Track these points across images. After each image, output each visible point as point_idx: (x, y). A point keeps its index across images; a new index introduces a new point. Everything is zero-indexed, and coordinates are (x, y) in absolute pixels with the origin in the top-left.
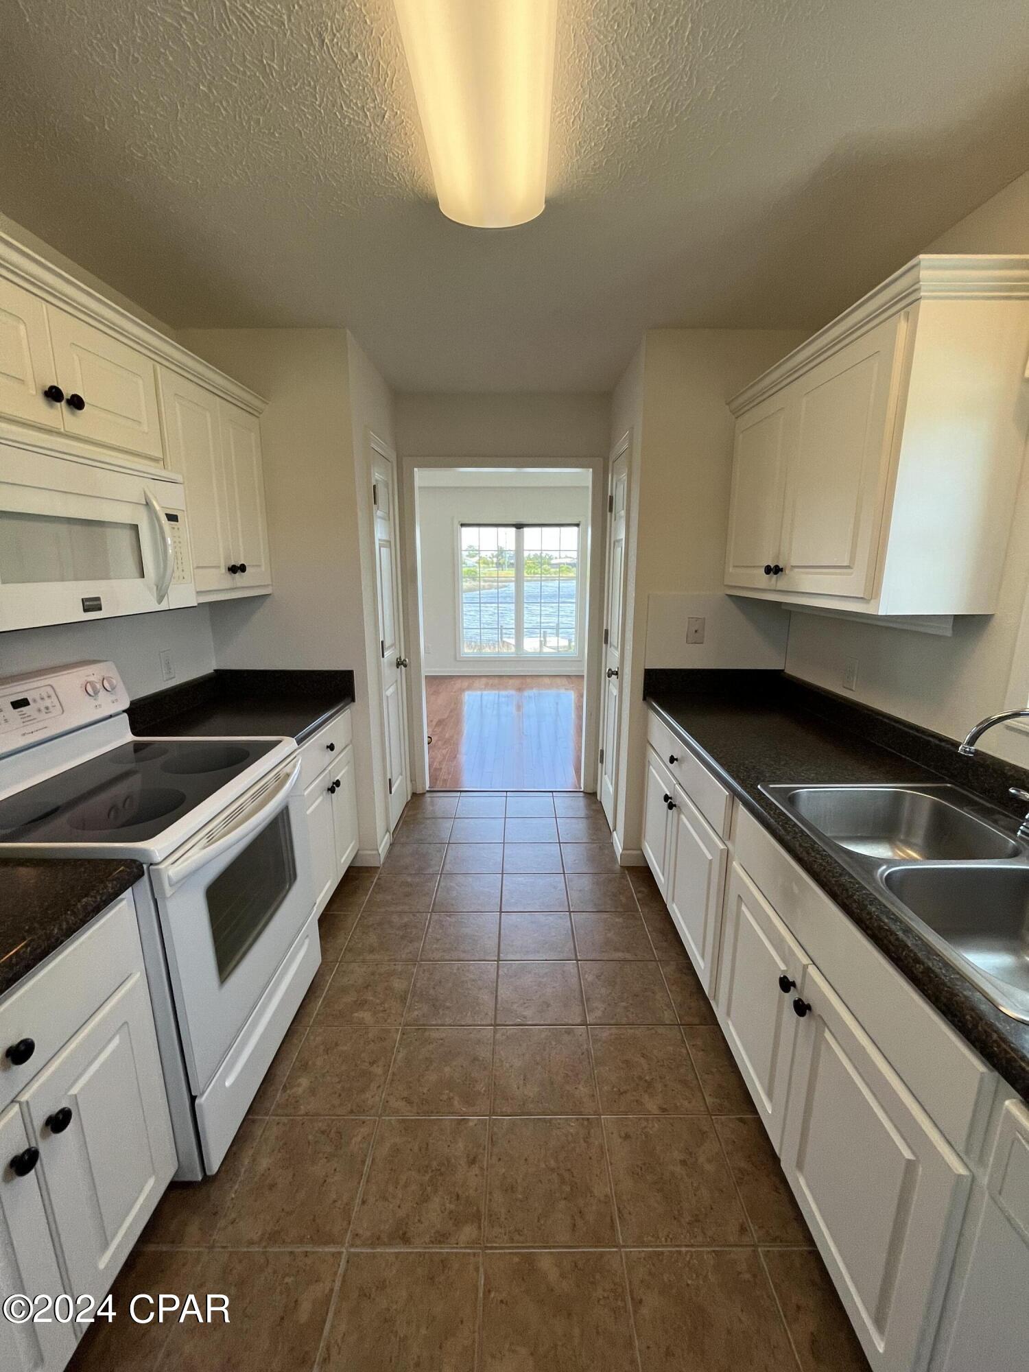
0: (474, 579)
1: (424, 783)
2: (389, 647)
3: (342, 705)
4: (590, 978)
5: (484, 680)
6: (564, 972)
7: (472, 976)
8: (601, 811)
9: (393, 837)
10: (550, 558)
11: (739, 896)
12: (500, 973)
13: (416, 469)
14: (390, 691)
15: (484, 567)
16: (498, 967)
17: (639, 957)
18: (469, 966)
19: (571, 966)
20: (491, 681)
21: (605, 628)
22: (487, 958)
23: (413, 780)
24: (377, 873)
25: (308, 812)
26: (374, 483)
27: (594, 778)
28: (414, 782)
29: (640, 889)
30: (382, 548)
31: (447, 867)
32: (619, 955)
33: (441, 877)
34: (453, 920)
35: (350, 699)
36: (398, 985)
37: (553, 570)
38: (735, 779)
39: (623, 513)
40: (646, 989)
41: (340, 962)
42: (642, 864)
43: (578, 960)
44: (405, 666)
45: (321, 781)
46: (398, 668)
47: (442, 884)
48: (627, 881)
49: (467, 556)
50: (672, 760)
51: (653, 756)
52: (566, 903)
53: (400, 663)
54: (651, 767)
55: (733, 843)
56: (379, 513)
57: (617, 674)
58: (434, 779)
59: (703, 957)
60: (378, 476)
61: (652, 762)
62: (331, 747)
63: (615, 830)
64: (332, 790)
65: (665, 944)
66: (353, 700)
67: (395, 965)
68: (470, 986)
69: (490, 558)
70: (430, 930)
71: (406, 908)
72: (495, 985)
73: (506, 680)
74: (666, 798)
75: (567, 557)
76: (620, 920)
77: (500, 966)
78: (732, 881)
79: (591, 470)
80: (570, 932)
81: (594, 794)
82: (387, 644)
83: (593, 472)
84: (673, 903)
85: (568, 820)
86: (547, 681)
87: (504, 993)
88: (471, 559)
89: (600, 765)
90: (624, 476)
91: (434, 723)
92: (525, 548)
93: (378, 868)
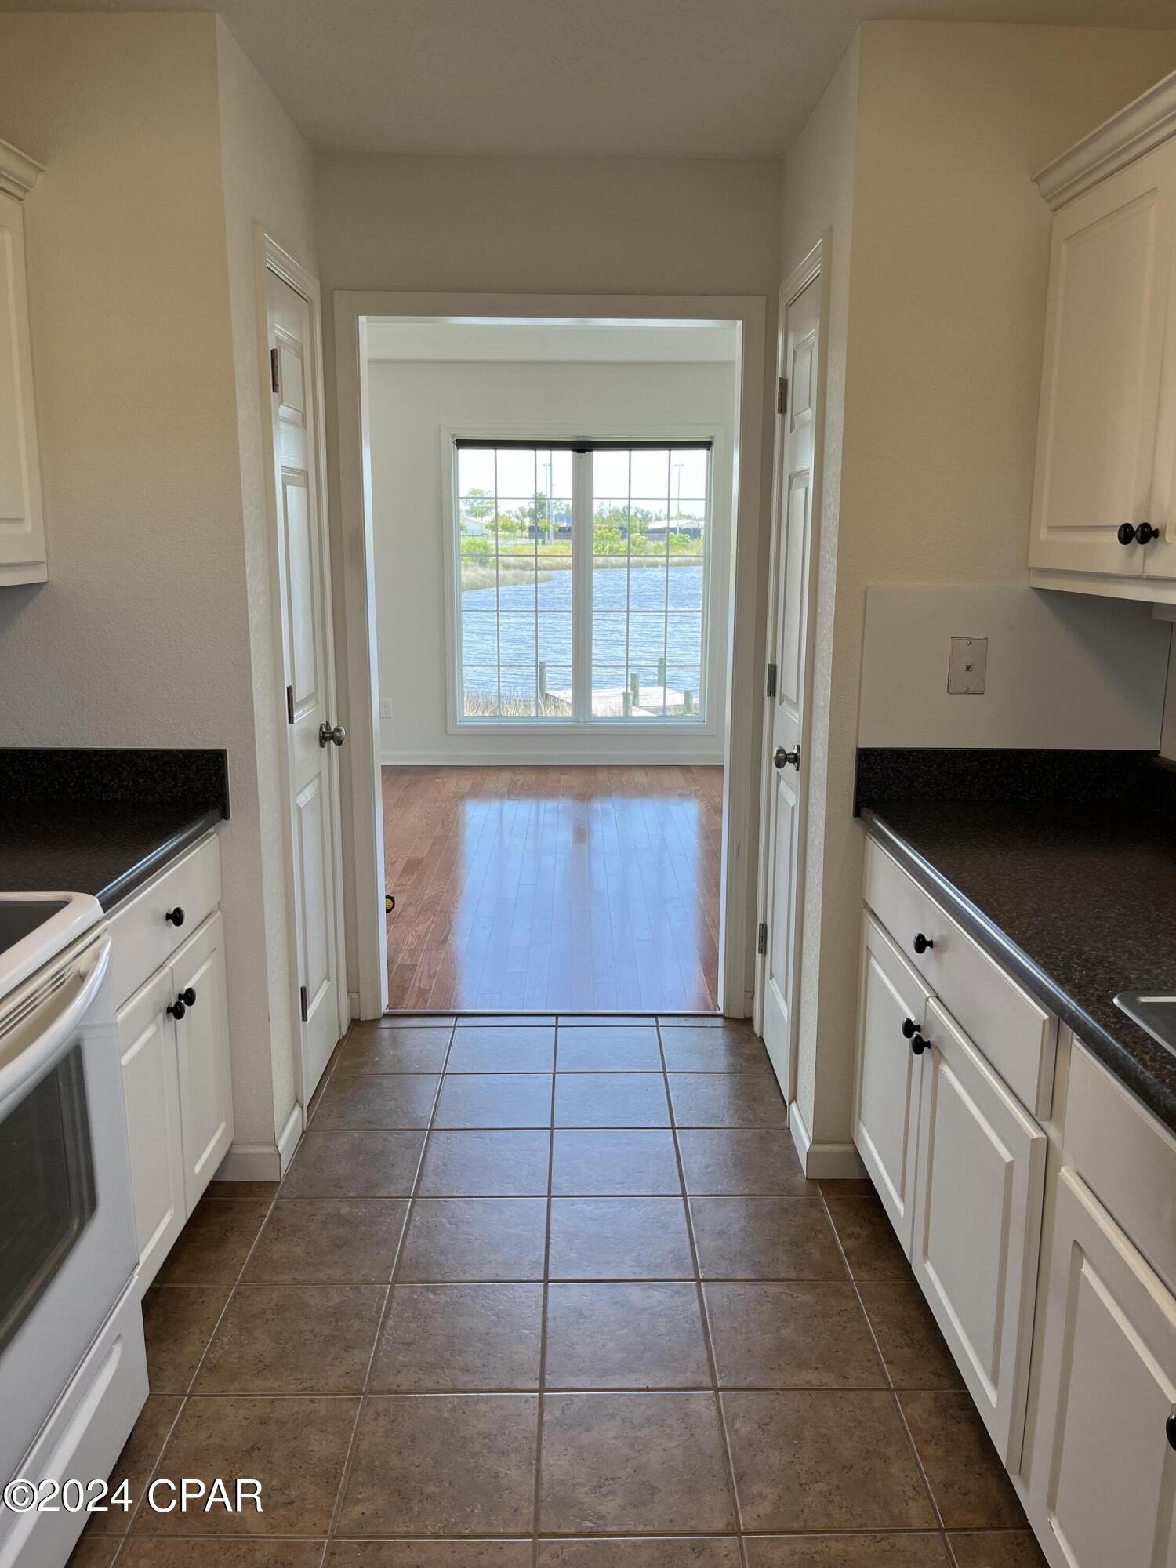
0: (483, 564)
1: (377, 998)
2: (305, 701)
3: (202, 823)
4: (744, 1429)
5: (506, 777)
6: (686, 1414)
7: (482, 1426)
8: (762, 1057)
9: (308, 1117)
10: (647, 518)
11: (1075, 1243)
12: (546, 1417)
13: (362, 319)
14: (304, 797)
15: (504, 537)
16: (541, 1405)
17: (852, 1383)
18: (477, 1402)
19: (702, 1403)
20: (520, 778)
21: (769, 661)
22: (518, 1385)
23: (353, 990)
24: (273, 1197)
25: (125, 1060)
26: (272, 345)
27: (746, 987)
28: (355, 996)
29: (850, 1230)
30: (288, 487)
31: (428, 1183)
32: (808, 1377)
33: (413, 1203)
34: (442, 1299)
35: (217, 813)
36: (320, 1446)
37: (651, 544)
38: (1061, 984)
39: (809, 414)
40: (868, 1452)
41: (191, 1395)
42: (854, 1175)
43: (717, 1390)
44: (339, 742)
45: (150, 993)
46: (322, 745)
47: (417, 1219)
48: (822, 1211)
49: (469, 513)
50: (921, 944)
51: (876, 937)
52: (689, 1261)
53: (327, 736)
54: (873, 961)
55: (1061, 1128)
56: (283, 411)
57: (795, 759)
58: (398, 989)
59: (994, 1380)
60: (280, 330)
61: (875, 950)
62: (176, 917)
63: (794, 1098)
64: (176, 1012)
65: (908, 1352)
66: (225, 815)
67: (312, 1401)
68: (478, 1448)
69: (517, 517)
70: (390, 1323)
71: (338, 1273)
72: (534, 1446)
73: (553, 776)
74: (909, 1028)
75: (680, 516)
76: (809, 1299)
77: (546, 1402)
78: (1060, 1212)
79: (739, 323)
80: (699, 1325)
81: (748, 1021)
82: (298, 696)
83: (744, 328)
84: (925, 1260)
85: (691, 1078)
86: (640, 777)
87: (557, 1462)
88: (479, 519)
89: (759, 956)
90: (812, 335)
91: (399, 868)
92: (595, 496)
93: (279, 1183)
